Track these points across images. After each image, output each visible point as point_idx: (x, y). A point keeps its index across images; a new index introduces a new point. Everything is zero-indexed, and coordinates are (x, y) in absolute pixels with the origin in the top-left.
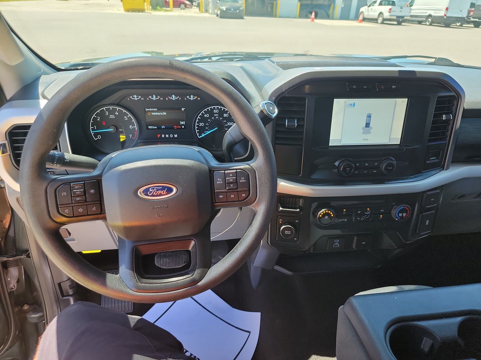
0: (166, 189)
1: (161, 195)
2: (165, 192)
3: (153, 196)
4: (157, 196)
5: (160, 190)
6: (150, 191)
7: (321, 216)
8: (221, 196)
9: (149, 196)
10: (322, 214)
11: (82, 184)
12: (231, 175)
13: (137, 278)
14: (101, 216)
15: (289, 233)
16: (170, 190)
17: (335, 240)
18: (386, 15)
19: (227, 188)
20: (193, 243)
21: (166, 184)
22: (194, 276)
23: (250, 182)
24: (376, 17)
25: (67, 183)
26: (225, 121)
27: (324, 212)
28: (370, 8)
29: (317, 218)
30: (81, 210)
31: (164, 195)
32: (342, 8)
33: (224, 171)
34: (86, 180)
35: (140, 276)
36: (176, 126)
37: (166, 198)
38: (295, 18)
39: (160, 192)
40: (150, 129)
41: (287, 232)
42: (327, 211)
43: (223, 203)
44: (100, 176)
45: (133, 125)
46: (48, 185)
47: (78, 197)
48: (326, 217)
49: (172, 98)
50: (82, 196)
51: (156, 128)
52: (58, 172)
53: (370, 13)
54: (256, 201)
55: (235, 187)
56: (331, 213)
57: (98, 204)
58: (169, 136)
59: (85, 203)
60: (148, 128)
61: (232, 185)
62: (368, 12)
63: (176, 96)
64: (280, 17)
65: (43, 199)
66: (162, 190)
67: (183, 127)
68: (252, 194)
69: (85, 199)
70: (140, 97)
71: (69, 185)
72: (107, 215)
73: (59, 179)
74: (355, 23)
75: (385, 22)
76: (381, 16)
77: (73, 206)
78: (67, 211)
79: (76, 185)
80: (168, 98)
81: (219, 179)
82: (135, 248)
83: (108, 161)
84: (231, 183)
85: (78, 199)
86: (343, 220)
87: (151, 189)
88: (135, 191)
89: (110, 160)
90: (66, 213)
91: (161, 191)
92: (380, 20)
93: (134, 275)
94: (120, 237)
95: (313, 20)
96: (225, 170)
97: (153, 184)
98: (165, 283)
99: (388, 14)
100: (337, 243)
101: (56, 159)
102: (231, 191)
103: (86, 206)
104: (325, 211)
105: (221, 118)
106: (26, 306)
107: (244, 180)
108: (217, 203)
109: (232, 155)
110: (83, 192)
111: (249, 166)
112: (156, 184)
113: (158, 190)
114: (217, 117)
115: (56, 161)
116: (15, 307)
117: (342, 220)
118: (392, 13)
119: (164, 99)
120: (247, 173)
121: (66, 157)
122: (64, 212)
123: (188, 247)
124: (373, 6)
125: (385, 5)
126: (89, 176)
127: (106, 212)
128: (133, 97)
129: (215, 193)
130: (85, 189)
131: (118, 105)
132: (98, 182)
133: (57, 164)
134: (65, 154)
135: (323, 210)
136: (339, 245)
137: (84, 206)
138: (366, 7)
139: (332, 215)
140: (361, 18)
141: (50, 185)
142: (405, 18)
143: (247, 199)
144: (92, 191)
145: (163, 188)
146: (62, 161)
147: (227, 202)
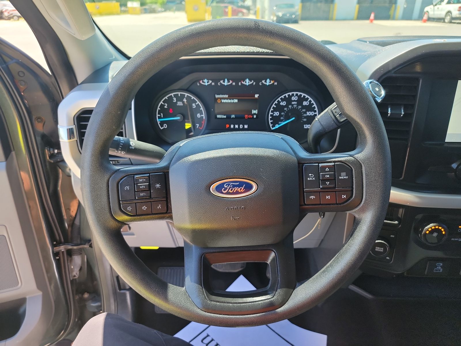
0: (244, 185)
1: (237, 193)
2: (243, 188)
3: (228, 193)
4: (233, 193)
5: (236, 186)
6: (224, 187)
7: (427, 232)
8: (312, 197)
9: (222, 193)
10: (430, 229)
11: (147, 177)
12: (327, 169)
13: (206, 294)
14: (167, 215)
15: (381, 250)
16: (249, 187)
17: (437, 264)
18: (455, 14)
19: (321, 187)
20: (273, 255)
21: (244, 179)
22: (275, 297)
23: (354, 178)
24: (443, 16)
25: (131, 175)
26: (304, 110)
27: (433, 228)
28: (436, 7)
29: (421, 234)
30: (144, 208)
31: (241, 193)
32: (405, 9)
33: (317, 164)
34: (151, 172)
35: (208, 292)
36: (247, 116)
37: (243, 197)
38: (352, 19)
39: (236, 189)
40: (219, 118)
41: (378, 248)
42: (437, 227)
43: (314, 206)
44: (167, 168)
45: (202, 114)
46: (110, 177)
47: (142, 192)
48: (435, 234)
49: (246, 82)
50: (147, 191)
51: (225, 117)
52: (122, 162)
53: (436, 13)
54: (361, 205)
55: (332, 186)
56: (443, 230)
57: (164, 201)
58: (239, 126)
59: (149, 200)
60: (216, 117)
61: (328, 183)
62: (434, 10)
63: (250, 80)
64: (337, 20)
65: (105, 193)
66: (239, 186)
67: (255, 116)
68: (355, 195)
69: (149, 195)
70: (210, 82)
71: (133, 177)
72: (173, 215)
73: (122, 170)
74: (419, 23)
75: (453, 21)
76: (449, 15)
77: (136, 203)
78: (129, 208)
79: (140, 178)
80: (241, 83)
81: (310, 175)
82: (203, 256)
83: (176, 151)
84: (327, 180)
85: (142, 194)
86: (457, 239)
87: (226, 185)
88: (206, 187)
89: (178, 149)
90: (128, 211)
91: (238, 188)
92: (448, 19)
93: (203, 290)
94: (187, 242)
95: (372, 21)
96: (319, 163)
97: (228, 179)
98: (239, 303)
99: (458, 12)
100: (439, 268)
101: (121, 145)
102: (326, 190)
103: (150, 203)
104: (435, 226)
105: (300, 107)
106: (86, 294)
107: (345, 176)
108: (307, 205)
109: (318, 148)
110: (147, 187)
111: (353, 159)
112: (232, 178)
113: (234, 186)
114: (295, 106)
115: (121, 148)
116: (76, 294)
117: (455, 239)
119: (237, 84)
120: (350, 167)
121: (131, 143)
122: (126, 209)
123: (267, 259)
124: (440, 4)
125: (454, 3)
126: (155, 168)
127: (173, 212)
128: (203, 82)
129: (304, 192)
130: (150, 183)
131: (187, 90)
132: (165, 175)
133: (121, 150)
134: (131, 140)
135: (431, 225)
136: (441, 270)
137: (148, 203)
138: (432, 6)
139: (444, 233)
140: (425, 17)
141: (112, 177)
143: (348, 202)
144: (158, 186)
145: (241, 184)
146: (127, 148)
147: (320, 204)
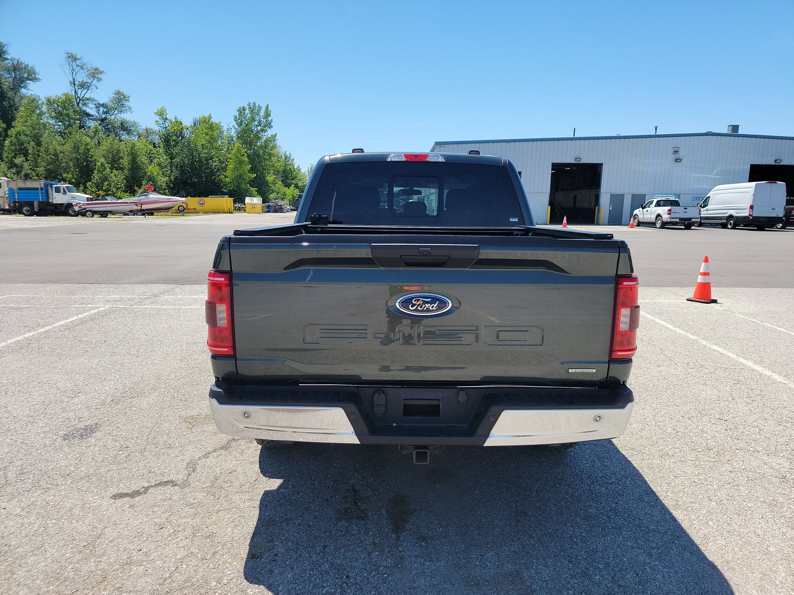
18: (666, 217)
24: (654, 220)
28: (645, 210)
32: (610, 211)
53: (646, 216)
62: (643, 214)
75: (665, 226)
76: (660, 219)
92: (658, 225)
99: (668, 216)
118: (673, 215)
124: (649, 207)
125: (662, 206)
138: (641, 209)
140: (632, 222)
142: (693, 220)
